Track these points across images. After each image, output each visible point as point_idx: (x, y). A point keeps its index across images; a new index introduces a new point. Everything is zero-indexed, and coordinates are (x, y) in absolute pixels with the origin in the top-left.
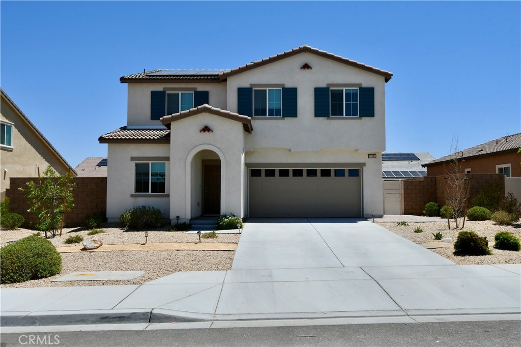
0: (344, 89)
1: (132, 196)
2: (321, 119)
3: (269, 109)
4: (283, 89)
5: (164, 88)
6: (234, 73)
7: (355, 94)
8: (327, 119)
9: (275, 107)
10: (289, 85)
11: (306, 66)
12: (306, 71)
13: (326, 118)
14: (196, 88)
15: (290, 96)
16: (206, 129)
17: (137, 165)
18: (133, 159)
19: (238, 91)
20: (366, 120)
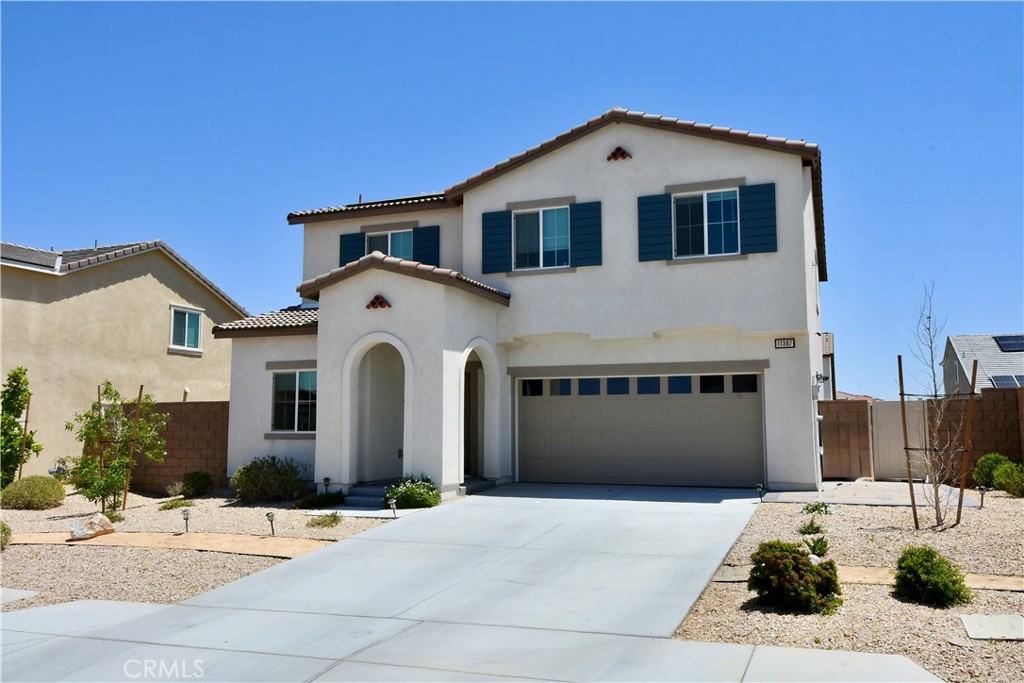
0: (705, 194)
1: (267, 436)
2: (654, 265)
3: (544, 253)
4: (571, 206)
5: (362, 227)
6: (473, 184)
7: (729, 204)
8: (667, 264)
9: (555, 247)
10: (584, 196)
11: (619, 153)
12: (620, 163)
13: (664, 261)
14: (417, 222)
15: (586, 220)
16: (379, 302)
17: (277, 377)
18: (270, 365)
19: (484, 220)
20: (759, 261)
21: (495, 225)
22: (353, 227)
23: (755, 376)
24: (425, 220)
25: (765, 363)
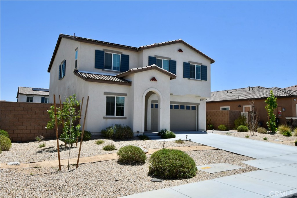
0: (195, 65)
1: (104, 118)
2: (186, 79)
4: (170, 60)
5: (103, 49)
6: (148, 48)
7: (199, 68)
8: (189, 79)
10: (173, 59)
11: (180, 50)
12: (180, 53)
13: (188, 79)
14: (122, 52)
15: (173, 65)
16: (154, 79)
17: (107, 98)
18: (105, 93)
19: (149, 58)
21: (152, 60)
22: (100, 48)
23: (195, 106)
24: (125, 52)
25: (199, 104)
